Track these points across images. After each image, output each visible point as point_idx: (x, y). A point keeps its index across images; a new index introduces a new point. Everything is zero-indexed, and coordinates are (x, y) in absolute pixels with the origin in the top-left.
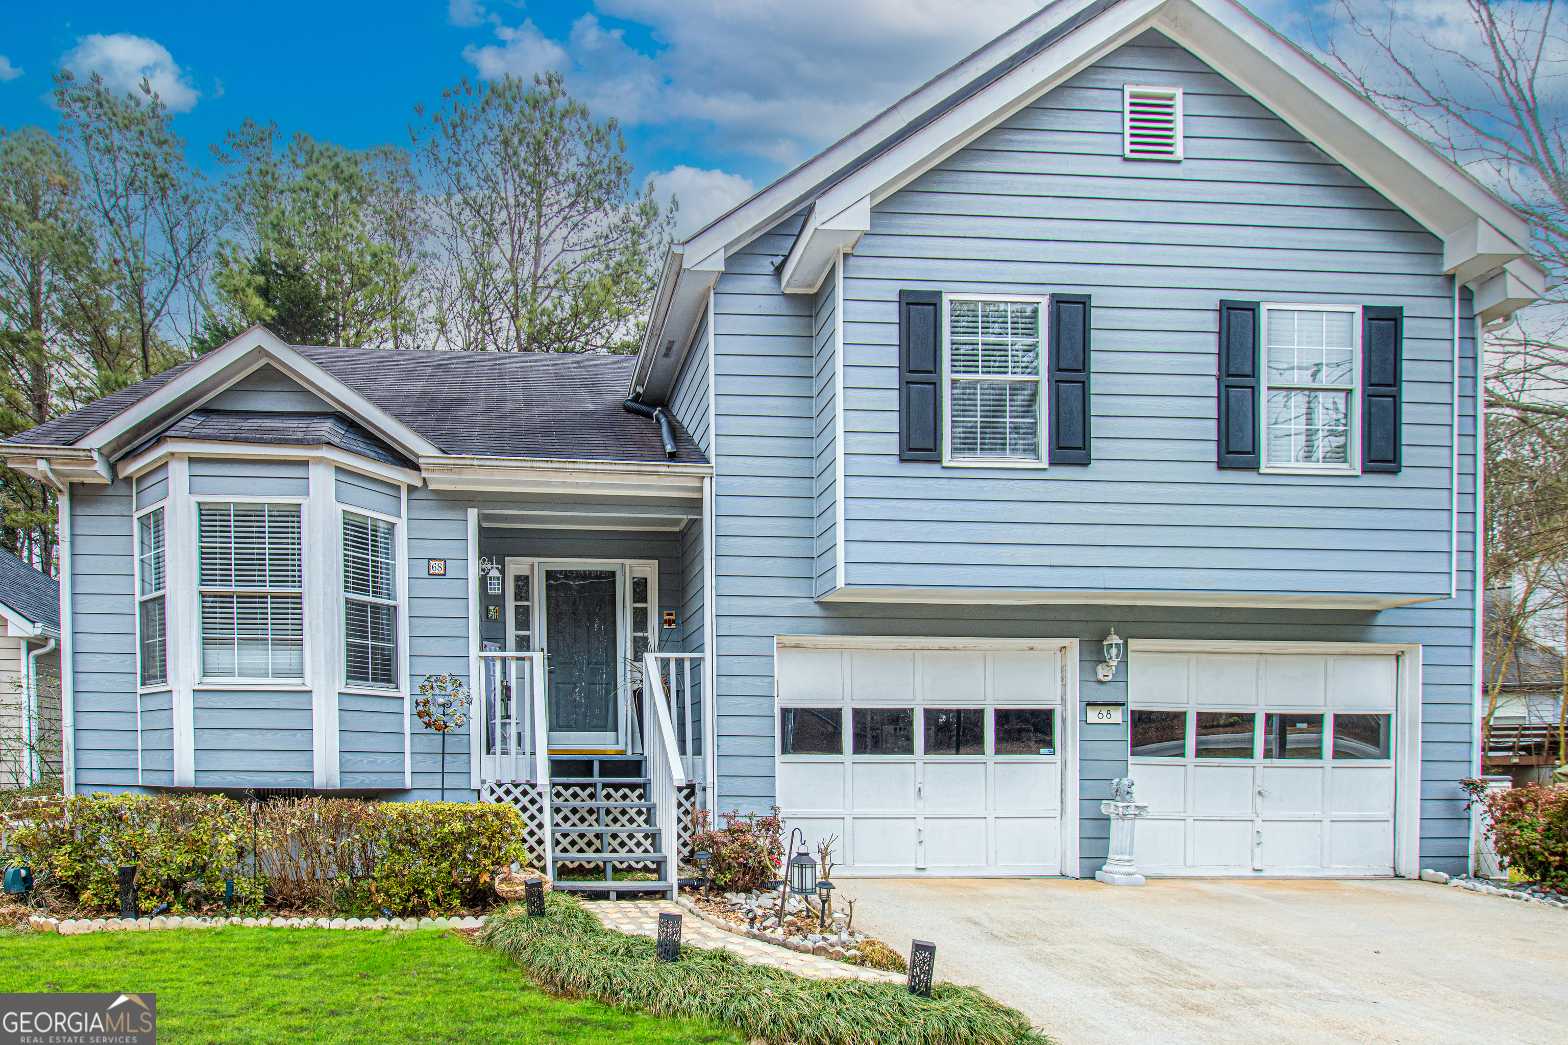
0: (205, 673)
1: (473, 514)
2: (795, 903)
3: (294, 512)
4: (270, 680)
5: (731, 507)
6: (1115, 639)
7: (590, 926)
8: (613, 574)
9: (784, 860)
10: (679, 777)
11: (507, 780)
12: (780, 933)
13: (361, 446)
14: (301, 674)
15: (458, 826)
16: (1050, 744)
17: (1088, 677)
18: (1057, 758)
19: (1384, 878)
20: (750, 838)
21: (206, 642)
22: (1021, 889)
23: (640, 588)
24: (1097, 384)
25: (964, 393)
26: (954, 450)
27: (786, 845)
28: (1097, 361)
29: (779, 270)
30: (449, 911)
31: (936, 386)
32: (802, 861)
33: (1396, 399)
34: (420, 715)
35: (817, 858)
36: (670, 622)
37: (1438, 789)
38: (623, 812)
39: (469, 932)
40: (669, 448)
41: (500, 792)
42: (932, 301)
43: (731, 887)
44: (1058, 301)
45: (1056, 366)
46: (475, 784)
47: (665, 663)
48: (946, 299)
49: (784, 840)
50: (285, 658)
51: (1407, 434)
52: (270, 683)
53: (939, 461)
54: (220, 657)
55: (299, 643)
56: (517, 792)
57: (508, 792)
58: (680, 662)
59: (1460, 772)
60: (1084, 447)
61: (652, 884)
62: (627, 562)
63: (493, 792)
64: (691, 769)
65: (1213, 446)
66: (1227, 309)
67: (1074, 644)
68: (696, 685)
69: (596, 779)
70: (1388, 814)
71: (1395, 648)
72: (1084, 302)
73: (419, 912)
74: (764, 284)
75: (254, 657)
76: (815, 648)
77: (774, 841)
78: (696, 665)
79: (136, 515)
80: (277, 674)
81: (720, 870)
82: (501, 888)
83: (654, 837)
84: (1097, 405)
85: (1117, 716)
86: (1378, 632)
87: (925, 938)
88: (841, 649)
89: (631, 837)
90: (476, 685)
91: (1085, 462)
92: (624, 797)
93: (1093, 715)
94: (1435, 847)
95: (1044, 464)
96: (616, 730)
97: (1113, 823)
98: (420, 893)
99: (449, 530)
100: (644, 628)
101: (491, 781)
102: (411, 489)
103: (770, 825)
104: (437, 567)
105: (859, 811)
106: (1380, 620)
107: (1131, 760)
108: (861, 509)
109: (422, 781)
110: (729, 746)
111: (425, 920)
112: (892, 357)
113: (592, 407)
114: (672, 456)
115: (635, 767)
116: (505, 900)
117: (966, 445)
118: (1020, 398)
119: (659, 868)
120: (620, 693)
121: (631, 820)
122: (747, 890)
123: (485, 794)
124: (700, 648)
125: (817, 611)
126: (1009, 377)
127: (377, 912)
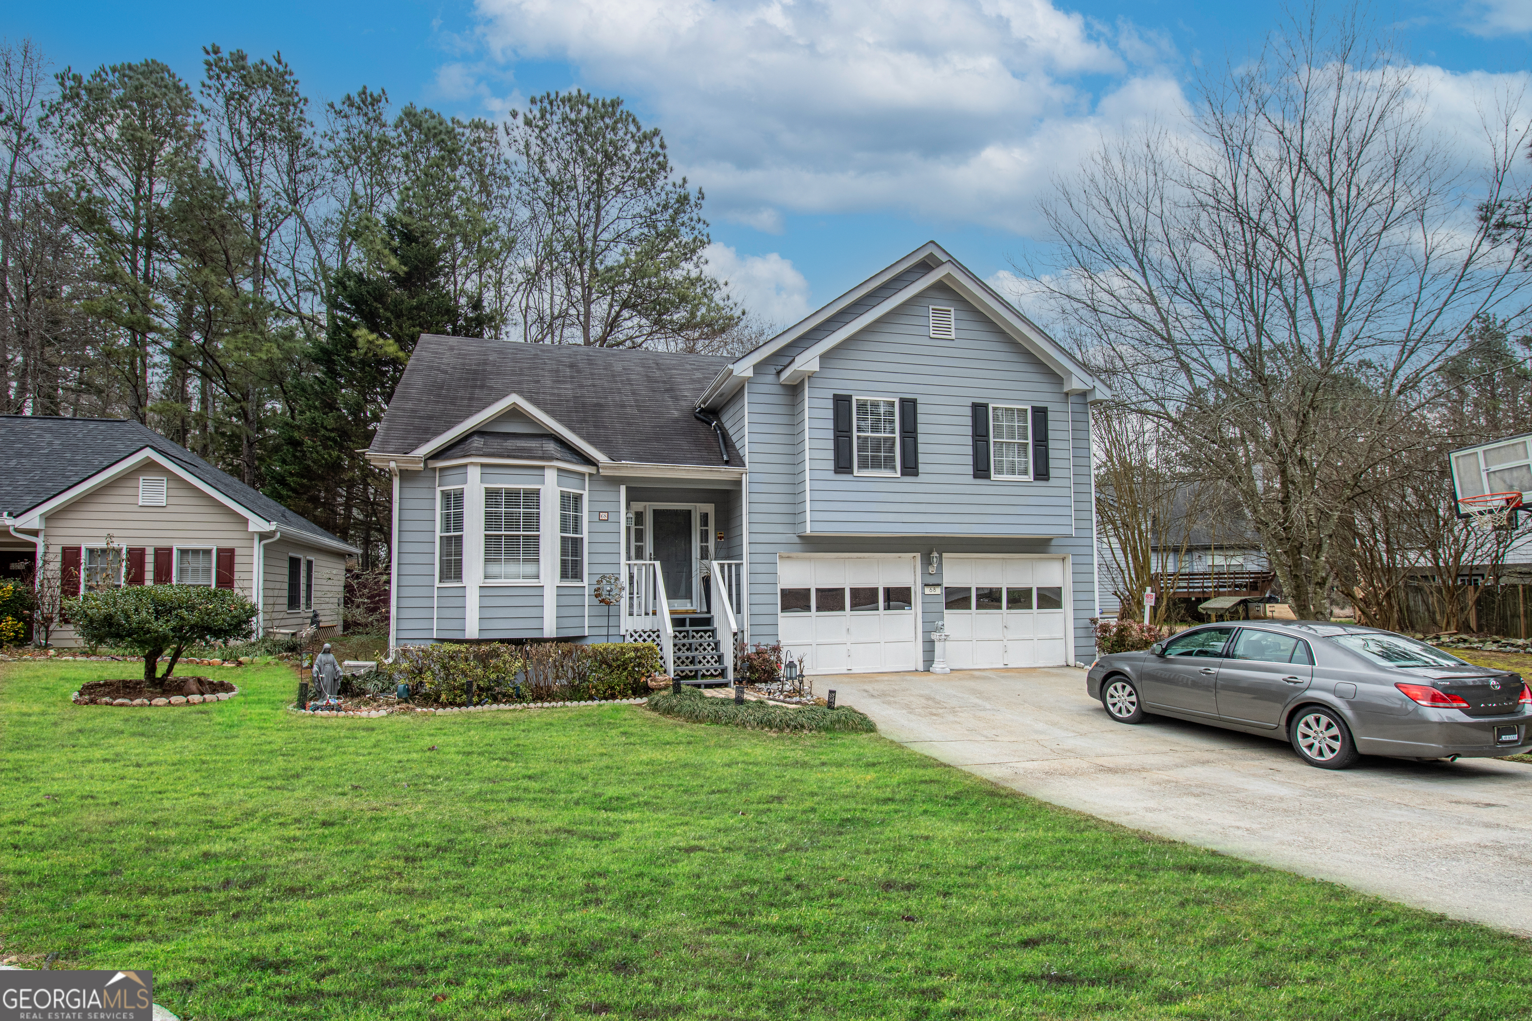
0: (486, 577)
1: (623, 489)
2: (787, 687)
3: (537, 492)
4: (521, 580)
5: (757, 488)
6: (935, 554)
7: (702, 697)
8: (690, 511)
9: (783, 666)
10: (734, 627)
11: (639, 629)
12: (782, 697)
13: (568, 456)
14: (538, 577)
15: (633, 654)
16: (910, 604)
17: (925, 573)
18: (912, 611)
19: (1062, 666)
20: (767, 656)
21: (487, 560)
22: (894, 677)
23: (705, 518)
24: (921, 438)
25: (863, 441)
26: (859, 467)
27: (784, 659)
28: (921, 428)
29: (779, 373)
30: (626, 696)
31: (850, 438)
32: (791, 665)
33: (1047, 447)
34: (596, 596)
35: (797, 663)
36: (721, 538)
37: (1082, 623)
38: (701, 645)
39: (640, 705)
40: (725, 458)
41: (636, 636)
42: (848, 399)
43: (759, 680)
44: (903, 401)
45: (903, 431)
46: (623, 632)
47: (722, 566)
48: (854, 399)
49: (783, 656)
50: (530, 569)
51: (1052, 463)
52: (521, 582)
53: (852, 473)
54: (494, 569)
55: (538, 560)
56: (645, 636)
57: (640, 636)
58: (730, 566)
59: (1089, 615)
60: (916, 467)
61: (719, 680)
62: (698, 505)
63: (632, 636)
64: (739, 623)
65: (971, 468)
66: (975, 406)
67: (918, 555)
68: (738, 575)
69: (688, 628)
70: (1062, 635)
71: (1062, 556)
72: (914, 402)
73: (613, 697)
74: (770, 378)
75: (512, 568)
76: (797, 558)
77: (778, 657)
78: (738, 566)
79: (438, 490)
80: (524, 577)
81: (752, 673)
82: (651, 684)
83: (720, 659)
84: (921, 448)
85: (938, 591)
86: (1052, 549)
87: (833, 689)
88: (810, 559)
89: (704, 658)
90: (624, 578)
91: (916, 474)
92: (701, 637)
93: (927, 591)
94: (1083, 651)
95: (899, 475)
96: (691, 598)
97: (936, 644)
98: (613, 688)
99: (609, 496)
100: (707, 541)
101: (631, 630)
102: (590, 475)
103: (776, 649)
104: (604, 516)
105: (820, 641)
106: (1053, 543)
107: (945, 611)
108: (818, 496)
109: (595, 631)
110: (756, 609)
111: (617, 701)
112: (830, 424)
113: (676, 414)
114: (727, 463)
115: (708, 621)
116: (653, 690)
117: (863, 465)
118: (888, 444)
119: (723, 673)
120: (694, 580)
121: (705, 649)
122: (766, 682)
123: (628, 637)
124: (740, 557)
125: (797, 540)
126: (883, 435)
127: (592, 698)
